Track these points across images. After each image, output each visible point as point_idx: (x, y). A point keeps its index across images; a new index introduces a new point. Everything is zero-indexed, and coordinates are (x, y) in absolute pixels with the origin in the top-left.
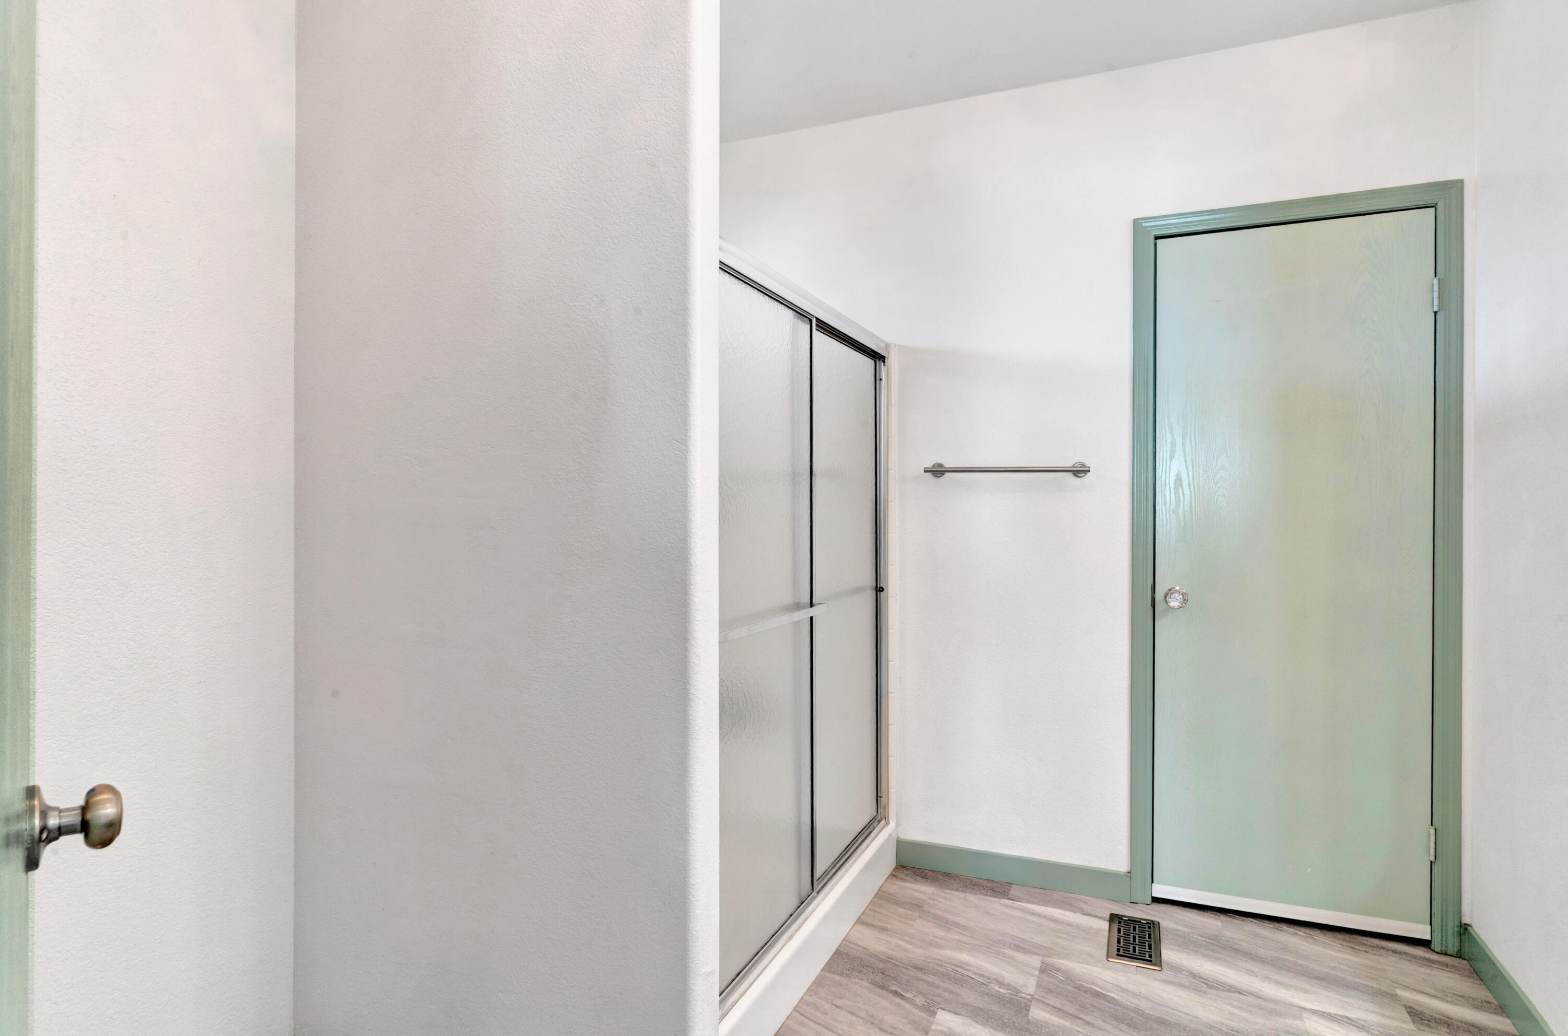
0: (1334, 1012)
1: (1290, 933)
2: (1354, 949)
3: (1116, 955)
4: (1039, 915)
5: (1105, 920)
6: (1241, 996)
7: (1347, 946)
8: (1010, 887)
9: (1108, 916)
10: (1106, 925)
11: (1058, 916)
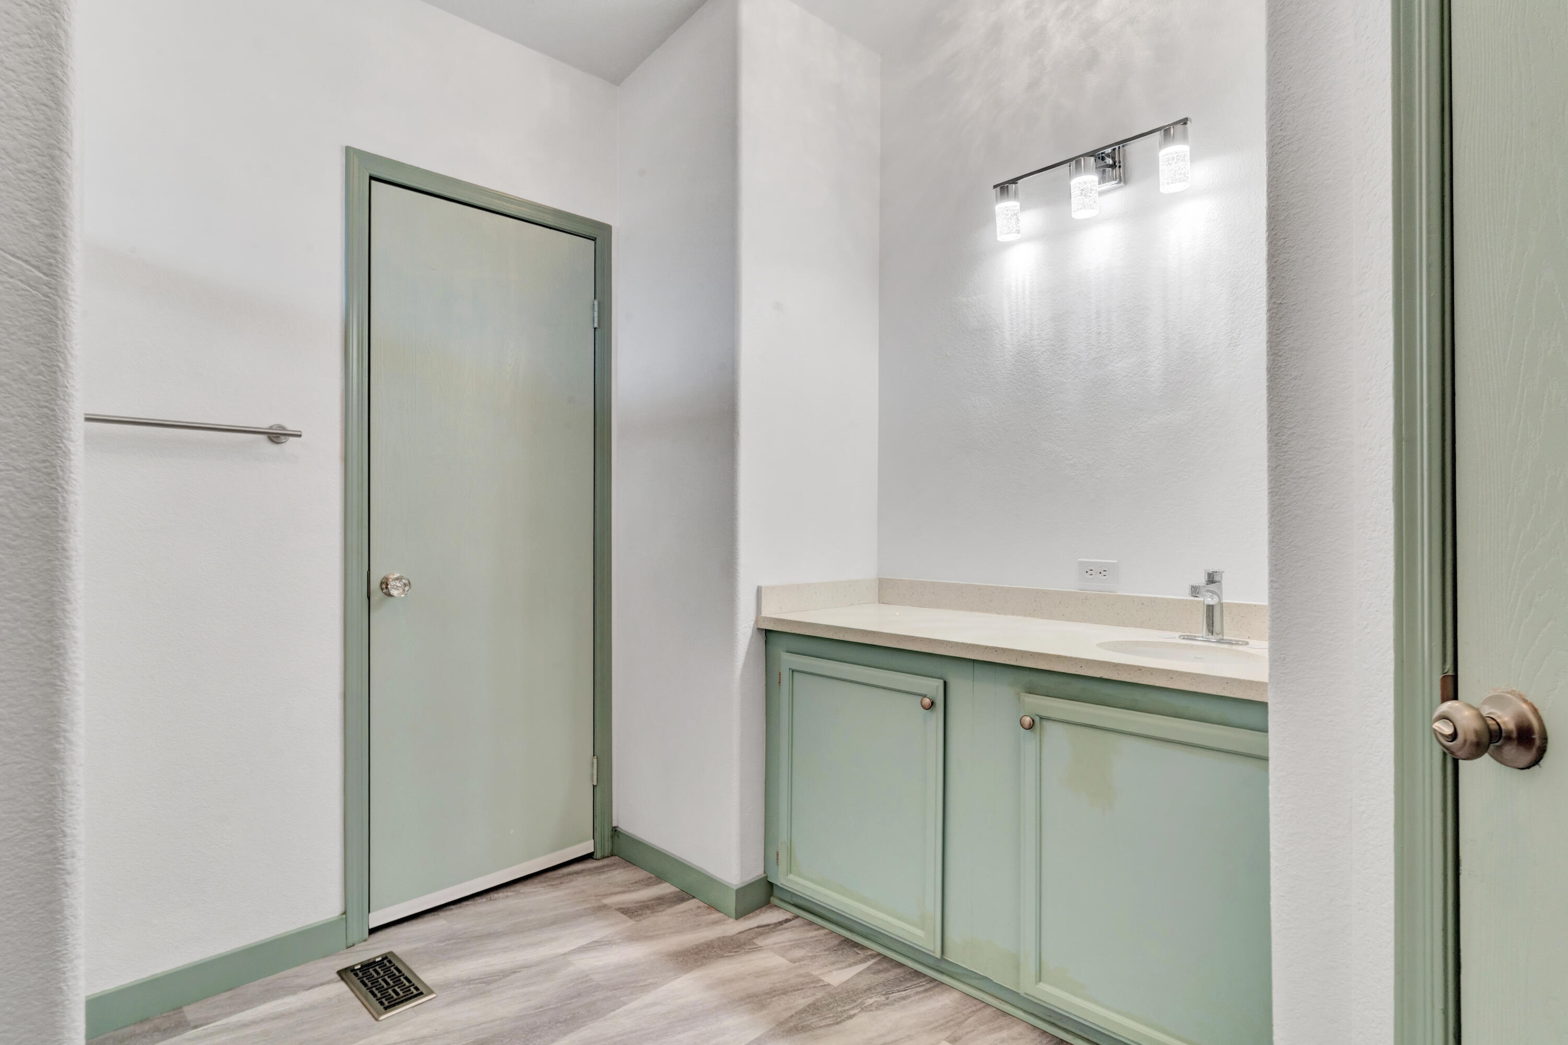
0: (584, 943)
1: (503, 898)
2: (553, 885)
3: (384, 1010)
4: (253, 1023)
5: (336, 982)
6: (517, 975)
7: (547, 886)
8: (182, 1012)
9: (336, 976)
10: (342, 987)
11: (278, 1010)
